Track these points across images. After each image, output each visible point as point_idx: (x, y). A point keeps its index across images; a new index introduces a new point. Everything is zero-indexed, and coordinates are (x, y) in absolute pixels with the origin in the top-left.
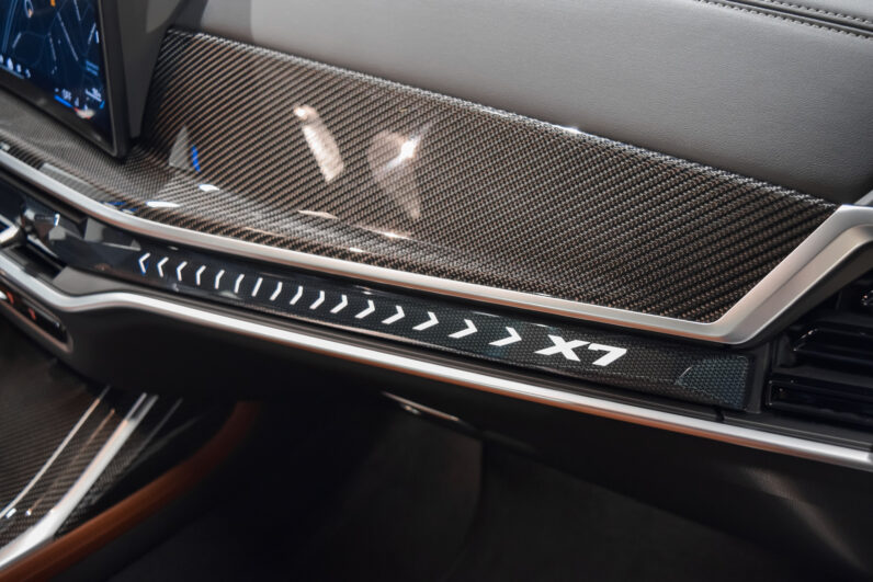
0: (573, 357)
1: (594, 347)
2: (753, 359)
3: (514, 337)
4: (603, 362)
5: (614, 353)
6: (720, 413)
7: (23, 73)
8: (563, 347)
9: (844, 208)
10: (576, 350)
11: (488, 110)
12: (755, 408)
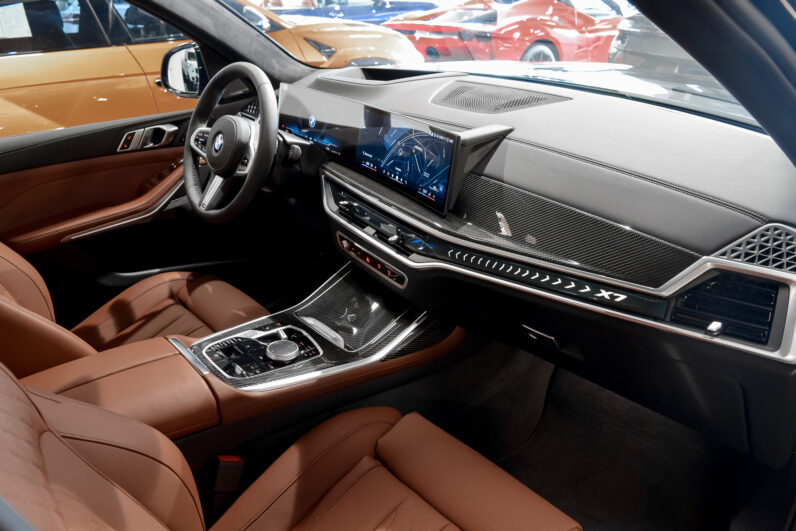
0: (608, 297)
1: (616, 295)
2: (669, 303)
3: (588, 289)
4: (618, 300)
5: (622, 297)
6: (656, 319)
7: (403, 182)
8: (605, 294)
9: (705, 257)
10: (610, 296)
11: (577, 210)
12: (668, 319)
